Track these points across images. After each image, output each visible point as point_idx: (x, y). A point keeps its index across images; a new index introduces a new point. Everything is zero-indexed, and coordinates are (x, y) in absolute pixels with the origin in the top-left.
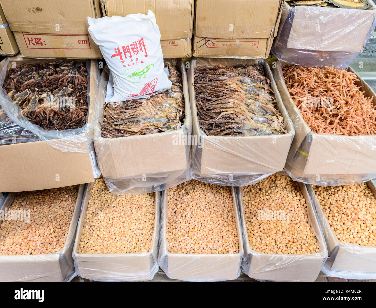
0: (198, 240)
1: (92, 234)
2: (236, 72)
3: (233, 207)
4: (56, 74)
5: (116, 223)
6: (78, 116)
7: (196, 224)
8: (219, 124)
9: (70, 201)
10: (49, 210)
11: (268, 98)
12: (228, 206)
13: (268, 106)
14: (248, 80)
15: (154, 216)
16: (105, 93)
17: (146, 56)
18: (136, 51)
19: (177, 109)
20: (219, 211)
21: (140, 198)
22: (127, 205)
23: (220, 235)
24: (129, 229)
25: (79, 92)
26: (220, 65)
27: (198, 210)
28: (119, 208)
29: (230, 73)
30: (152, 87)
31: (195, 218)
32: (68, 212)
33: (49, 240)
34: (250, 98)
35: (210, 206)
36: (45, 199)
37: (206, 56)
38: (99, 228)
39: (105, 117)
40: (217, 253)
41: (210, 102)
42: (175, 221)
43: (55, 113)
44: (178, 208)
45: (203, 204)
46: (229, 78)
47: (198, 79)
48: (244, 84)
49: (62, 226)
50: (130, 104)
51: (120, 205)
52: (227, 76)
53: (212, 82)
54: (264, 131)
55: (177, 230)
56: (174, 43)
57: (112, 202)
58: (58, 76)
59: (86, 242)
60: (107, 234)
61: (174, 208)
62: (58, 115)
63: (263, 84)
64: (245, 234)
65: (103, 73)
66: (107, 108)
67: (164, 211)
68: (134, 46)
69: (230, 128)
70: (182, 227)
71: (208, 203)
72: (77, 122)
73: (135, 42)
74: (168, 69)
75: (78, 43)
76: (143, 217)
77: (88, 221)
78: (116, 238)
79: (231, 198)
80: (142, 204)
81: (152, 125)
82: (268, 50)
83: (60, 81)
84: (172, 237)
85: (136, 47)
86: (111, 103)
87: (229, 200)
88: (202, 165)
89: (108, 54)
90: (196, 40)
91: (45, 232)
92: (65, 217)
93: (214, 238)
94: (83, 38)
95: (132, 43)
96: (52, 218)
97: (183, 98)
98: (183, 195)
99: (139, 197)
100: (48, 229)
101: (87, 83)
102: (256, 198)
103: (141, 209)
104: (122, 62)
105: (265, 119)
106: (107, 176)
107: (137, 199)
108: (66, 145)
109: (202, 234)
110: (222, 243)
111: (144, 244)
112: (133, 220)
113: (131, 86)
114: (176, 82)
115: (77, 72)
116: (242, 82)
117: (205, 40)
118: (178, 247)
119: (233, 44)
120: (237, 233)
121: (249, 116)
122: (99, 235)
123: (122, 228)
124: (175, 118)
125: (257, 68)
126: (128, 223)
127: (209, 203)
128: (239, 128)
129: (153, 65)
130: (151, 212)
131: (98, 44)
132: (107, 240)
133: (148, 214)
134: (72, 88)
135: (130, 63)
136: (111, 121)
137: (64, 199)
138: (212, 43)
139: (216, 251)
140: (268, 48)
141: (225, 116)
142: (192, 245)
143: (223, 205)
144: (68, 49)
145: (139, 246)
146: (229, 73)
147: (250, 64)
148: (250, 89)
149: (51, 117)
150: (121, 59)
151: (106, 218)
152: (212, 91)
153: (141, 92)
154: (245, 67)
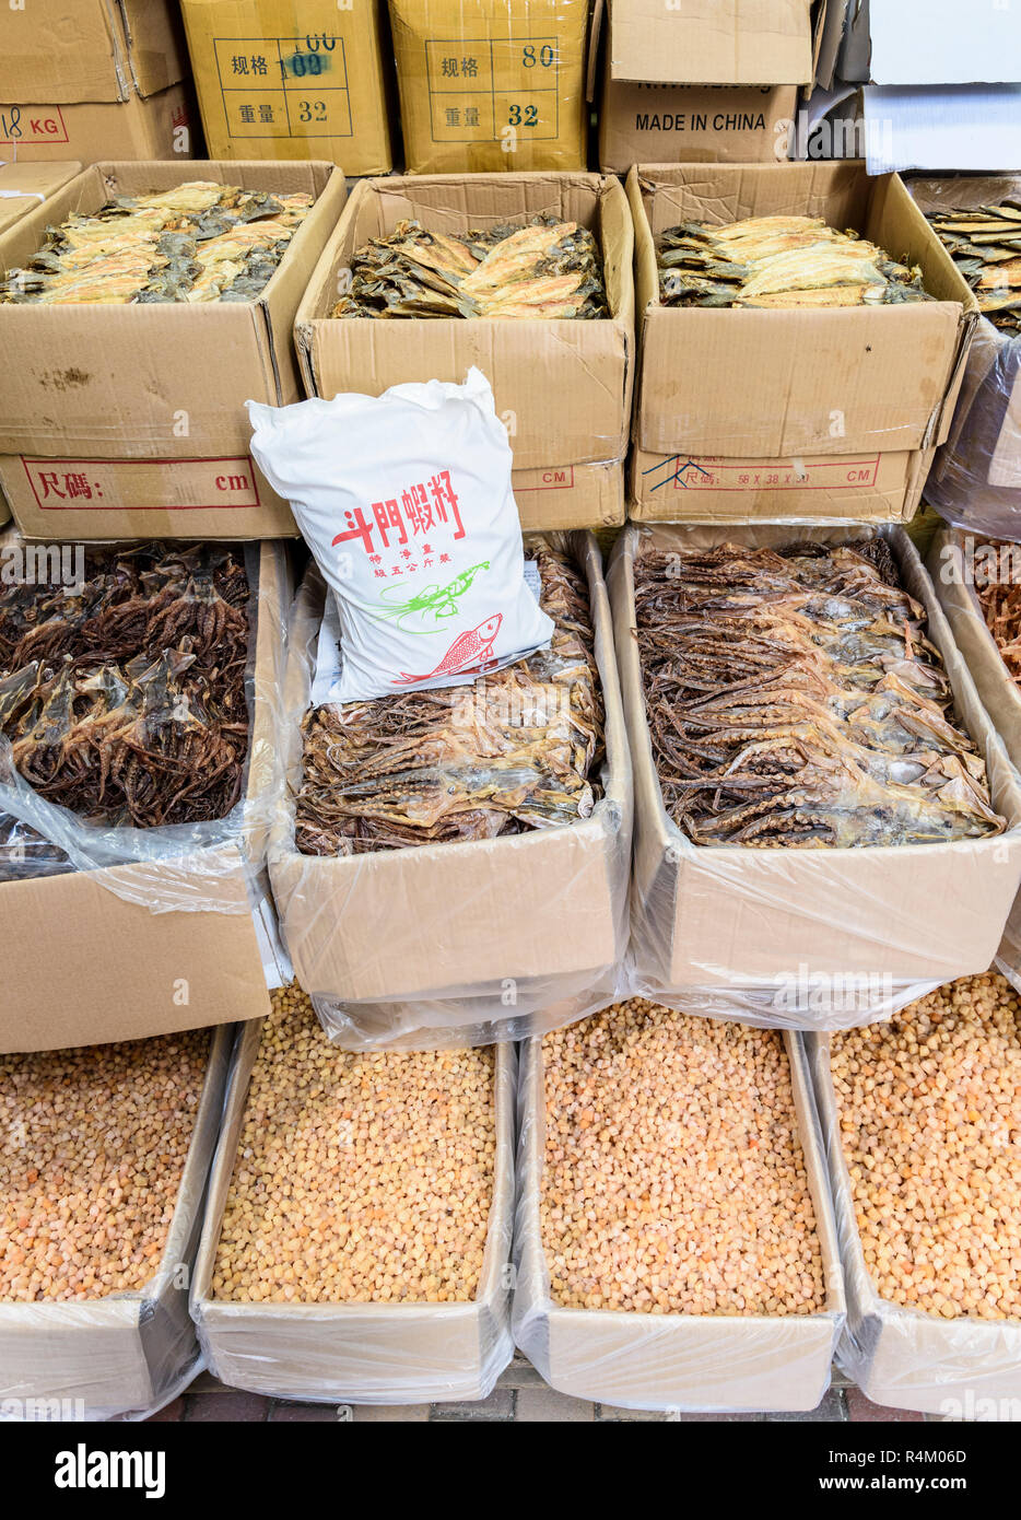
0: (663, 1248)
1: (261, 1210)
2: (792, 571)
3: (792, 1104)
4: (138, 593)
5: (352, 1166)
6: (213, 763)
7: (655, 1179)
8: (735, 791)
9: (185, 1069)
10: (106, 1108)
11: (919, 679)
12: (771, 1095)
13: (922, 715)
14: (839, 606)
15: (491, 1137)
16: (311, 664)
17: (460, 535)
18: (423, 521)
19: (577, 730)
20: (741, 1122)
21: (441, 1061)
22: (391, 1091)
23: (747, 1225)
24: (400, 1193)
25: (219, 665)
26: (730, 546)
27: (659, 1119)
28: (361, 1107)
29: (770, 580)
30: (483, 648)
31: (648, 1151)
32: (178, 1114)
33: (106, 1236)
34: (853, 683)
35: (704, 1102)
36: (97, 1063)
37: (679, 518)
38: (288, 1186)
39: (309, 759)
40: (741, 1304)
41: (698, 700)
42: (572, 1160)
43: (132, 753)
44: (580, 1104)
45: (679, 1095)
46: (766, 599)
47: (651, 604)
48: (826, 624)
49: (153, 1175)
50: (401, 713)
51: (365, 1094)
52: (758, 592)
53: (701, 616)
54: (912, 816)
55: (580, 1196)
56: (560, 478)
57: (336, 1078)
58: (147, 602)
59: (241, 1244)
60: (319, 1215)
61: (566, 1102)
62: (141, 762)
63: (897, 622)
64: (848, 1224)
65: (304, 586)
66: (317, 728)
67: (531, 1121)
68: (417, 502)
69: (780, 808)
70: (600, 1188)
71: (697, 1087)
72: (210, 785)
73: (421, 487)
74: (539, 564)
75: (214, 484)
76: (451, 1142)
77: (248, 1153)
78: (350, 1233)
79: (784, 1064)
80: (447, 1087)
81: (482, 800)
82: (912, 491)
83: (152, 623)
84: (561, 1228)
85: (421, 505)
86: (332, 709)
87: (774, 1070)
88: (674, 954)
89: (319, 530)
90: (642, 462)
91: (92, 1203)
92: (166, 1137)
93: (727, 1241)
94: (233, 469)
95: (409, 492)
96: (118, 1143)
97: (597, 686)
98: (599, 1049)
99: (436, 1057)
100: (103, 1191)
101: (248, 629)
102: (881, 1066)
103: (443, 1111)
104: (372, 559)
105: (912, 768)
106: (315, 990)
107: (429, 1068)
108: (169, 887)
109: (680, 1223)
110: (759, 1260)
111: (455, 1257)
112: (415, 1156)
113: (407, 648)
114: (567, 619)
115: (211, 587)
116: (819, 615)
117: (674, 461)
118: (586, 1273)
119: (782, 473)
120: (814, 1216)
121: (850, 755)
122: (289, 1215)
123: (373, 1190)
124: (568, 766)
125: (869, 553)
126: (395, 1167)
127: (702, 1089)
128: (813, 806)
129: (487, 568)
130: (483, 1121)
131: (284, 494)
132: (320, 1239)
133: (469, 1130)
134: (194, 651)
135: (403, 563)
136: (335, 780)
137: (163, 1064)
138: (700, 474)
139: (735, 1296)
140: (914, 484)
141: (758, 759)
142: (642, 1271)
143: (753, 1092)
144: (181, 508)
145: (440, 1265)
146: (765, 579)
147: (842, 539)
148: (850, 644)
149: (116, 771)
150: (370, 547)
151: (314, 1146)
152: (704, 653)
153: (441, 667)
154: (821, 553)
